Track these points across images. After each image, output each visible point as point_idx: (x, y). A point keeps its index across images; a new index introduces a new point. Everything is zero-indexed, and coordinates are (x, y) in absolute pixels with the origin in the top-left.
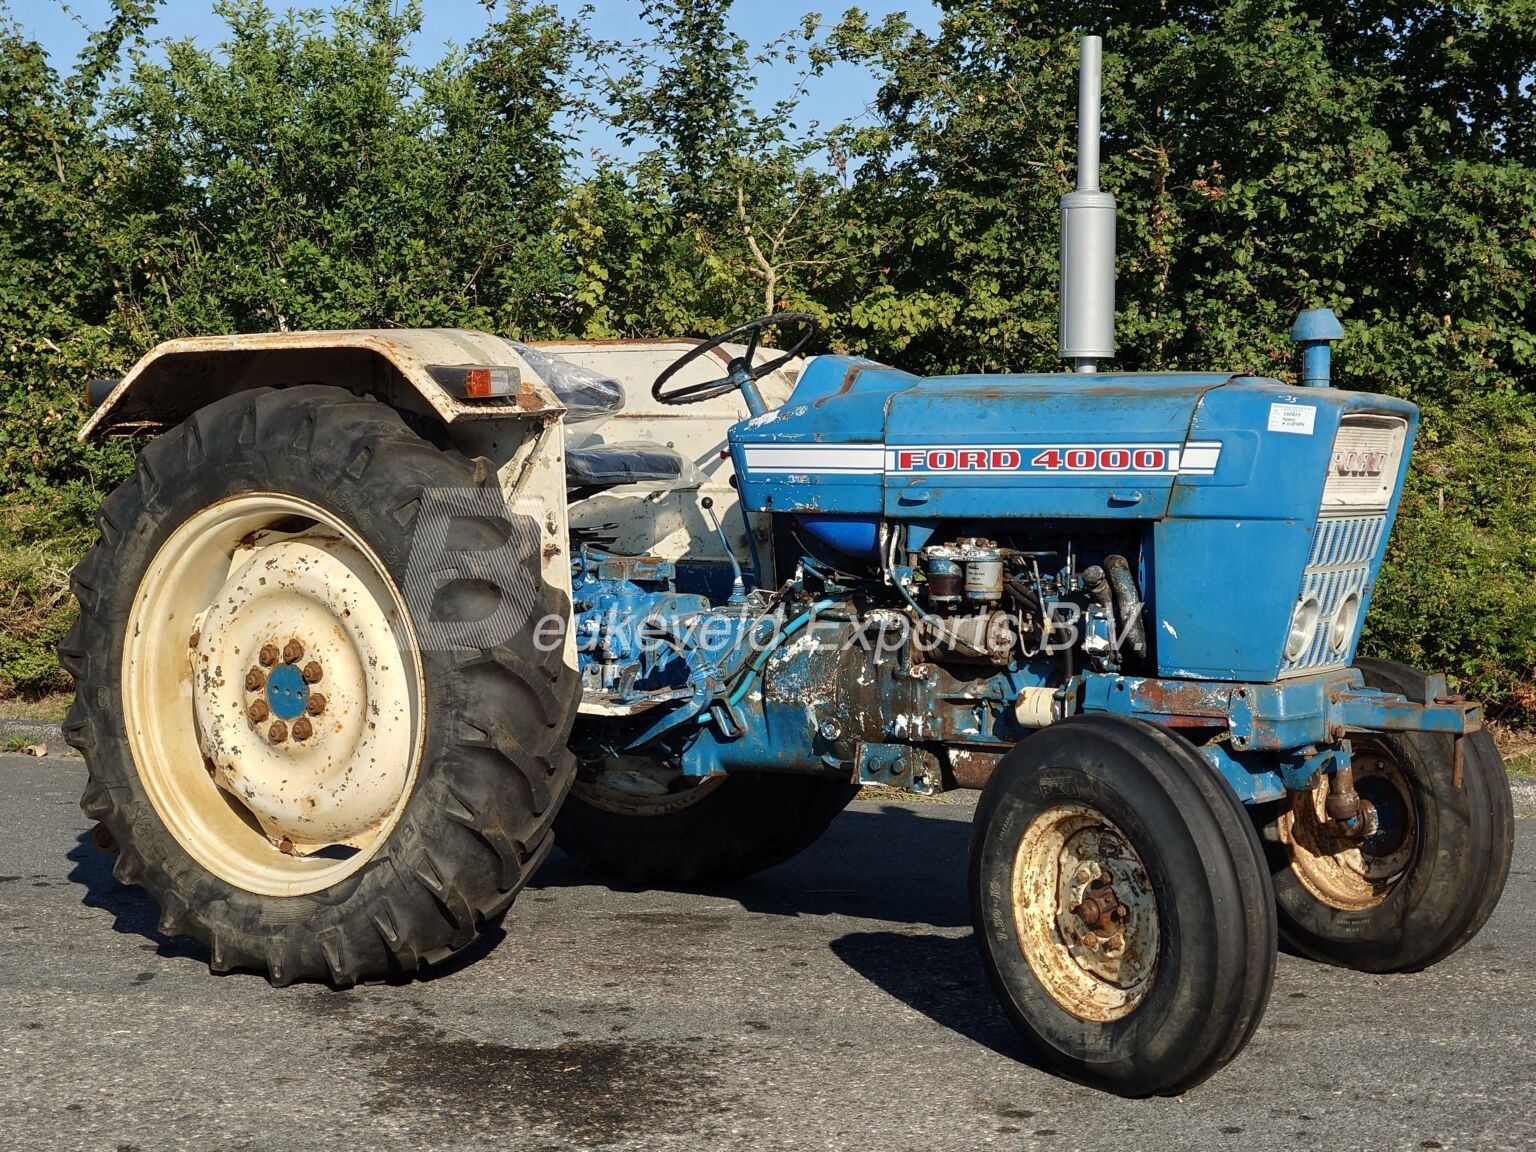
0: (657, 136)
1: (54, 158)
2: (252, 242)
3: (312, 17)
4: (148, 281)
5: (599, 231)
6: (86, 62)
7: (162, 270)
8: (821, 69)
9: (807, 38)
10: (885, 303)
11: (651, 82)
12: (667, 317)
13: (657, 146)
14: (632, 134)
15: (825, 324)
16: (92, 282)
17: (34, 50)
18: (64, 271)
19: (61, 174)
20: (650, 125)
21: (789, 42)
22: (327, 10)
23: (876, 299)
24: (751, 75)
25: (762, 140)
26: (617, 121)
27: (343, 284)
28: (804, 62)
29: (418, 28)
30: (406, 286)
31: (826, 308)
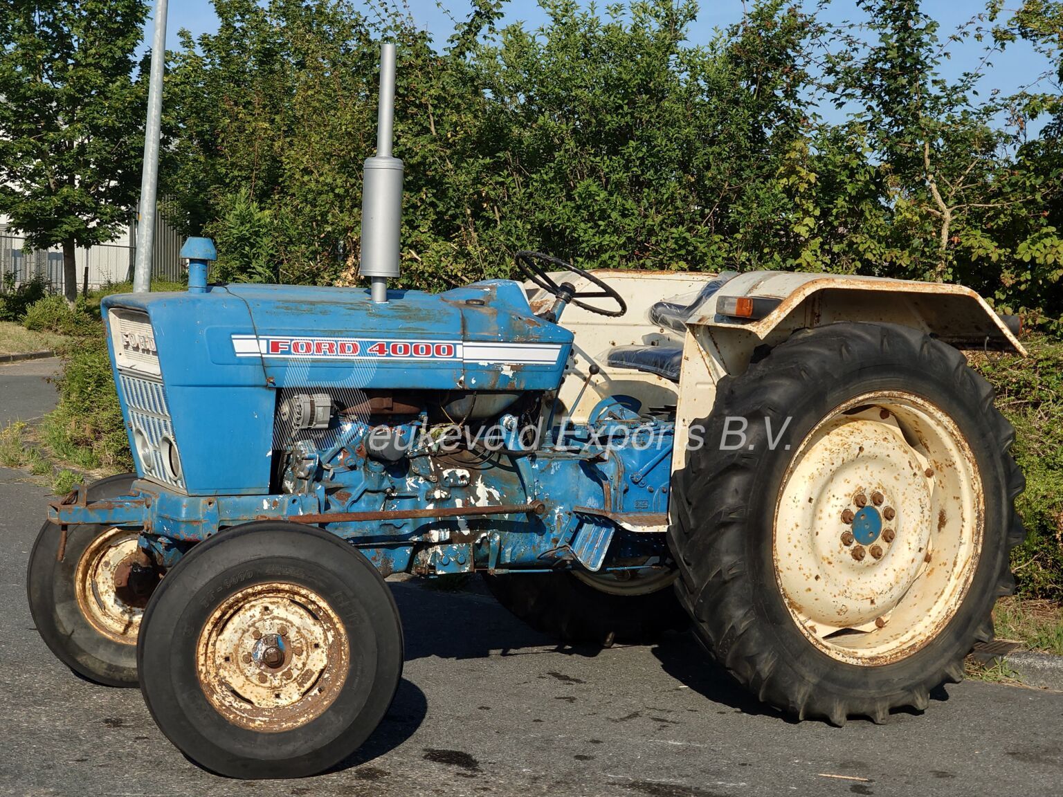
0: (864, 101)
1: (428, 117)
2: (552, 180)
3: (616, 9)
4: (484, 210)
5: (813, 177)
6: (454, 45)
7: (495, 201)
8: (1004, 45)
9: (991, 20)
10: (1048, 241)
11: (860, 58)
12: (861, 249)
13: (864, 109)
14: (843, 99)
15: (994, 258)
16: (448, 209)
17: (423, 36)
18: (428, 201)
19: (433, 129)
20: (858, 92)
21: (978, 23)
22: (627, 4)
23: (1040, 238)
24: (945, 51)
25: (951, 104)
26: (831, 89)
27: (615, 215)
28: (989, 40)
29: (694, 17)
30: (660, 217)
31: (996, 244)
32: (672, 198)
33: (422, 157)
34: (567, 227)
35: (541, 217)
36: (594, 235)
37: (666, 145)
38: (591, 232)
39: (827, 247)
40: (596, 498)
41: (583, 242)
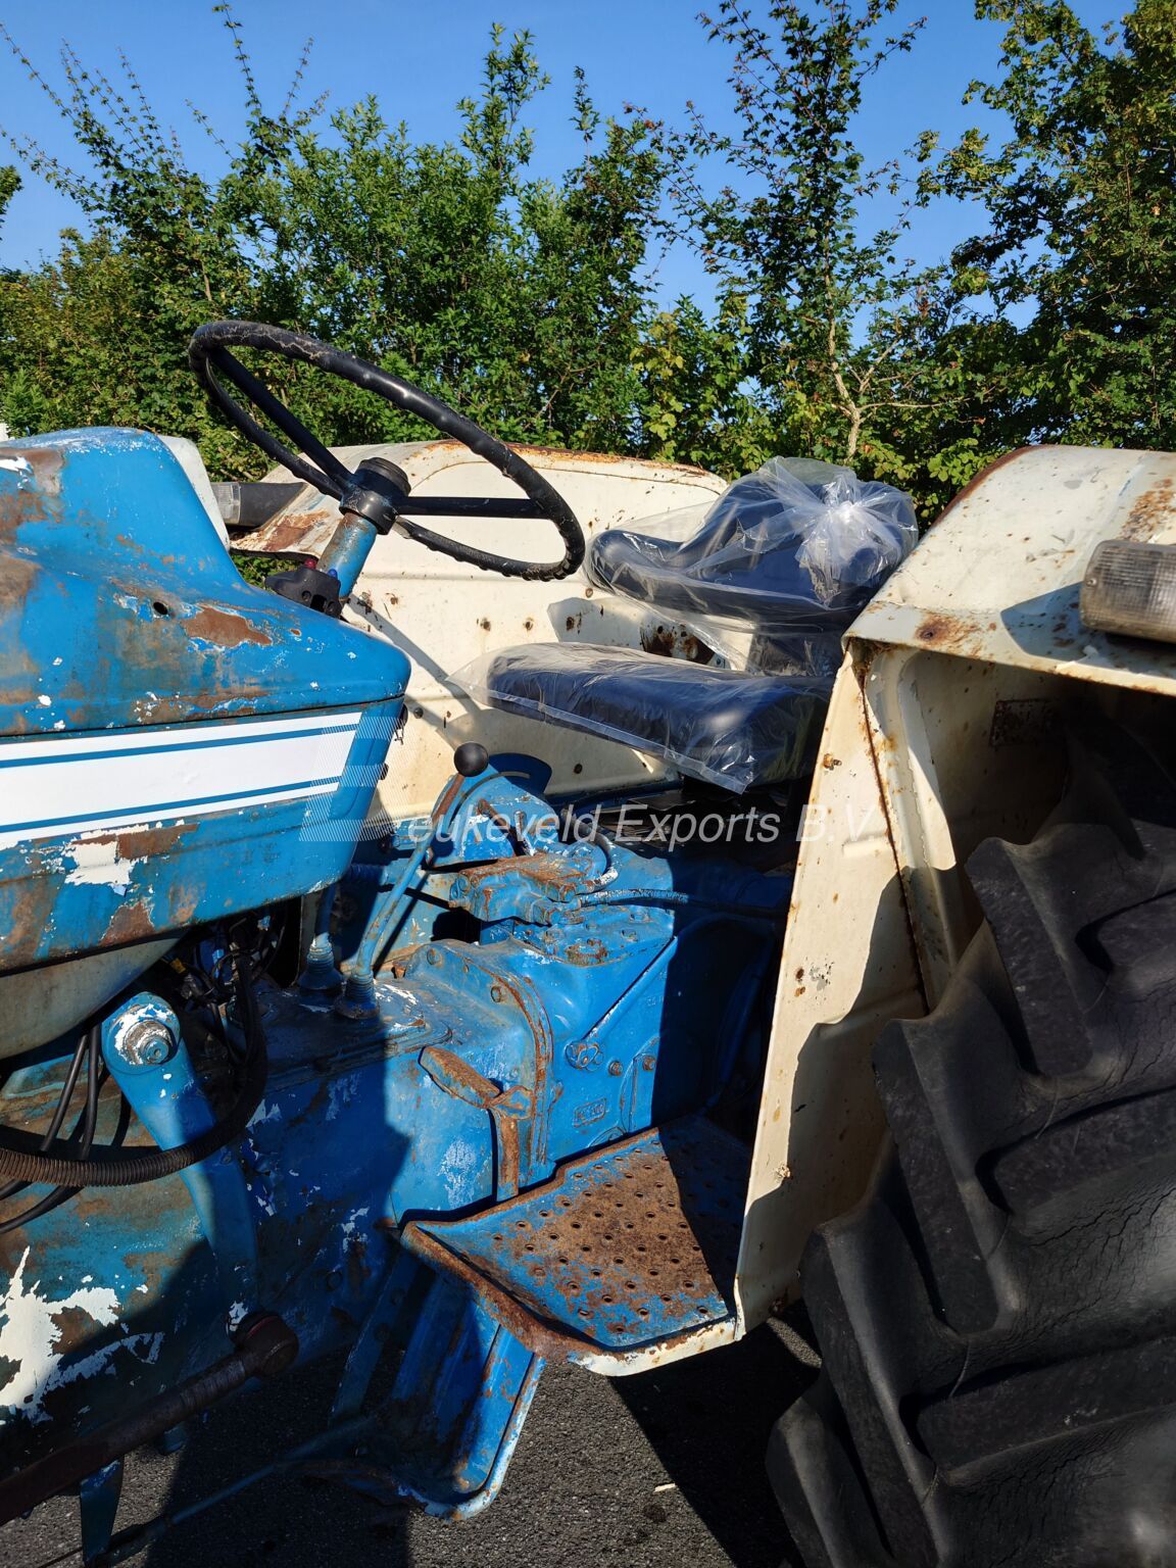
0: (746, 264)
1: (202, 278)
5: (680, 361)
7: (281, 383)
8: (927, 198)
9: (921, 160)
10: (965, 457)
12: (743, 455)
13: (746, 274)
15: (901, 475)
19: (208, 293)
20: (740, 251)
23: (956, 453)
25: (862, 272)
26: (706, 246)
29: (526, 159)
30: (485, 405)
31: (903, 458)
32: (501, 383)
33: (191, 323)
34: (368, 413)
35: (335, 400)
36: (401, 425)
37: (497, 310)
38: (397, 420)
39: (683, 453)
40: (468, 1140)
41: (387, 433)
